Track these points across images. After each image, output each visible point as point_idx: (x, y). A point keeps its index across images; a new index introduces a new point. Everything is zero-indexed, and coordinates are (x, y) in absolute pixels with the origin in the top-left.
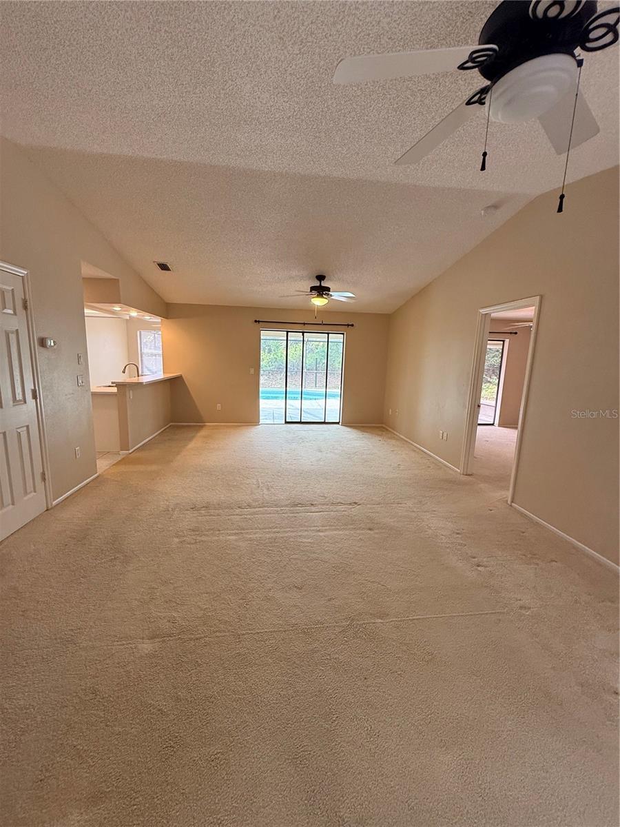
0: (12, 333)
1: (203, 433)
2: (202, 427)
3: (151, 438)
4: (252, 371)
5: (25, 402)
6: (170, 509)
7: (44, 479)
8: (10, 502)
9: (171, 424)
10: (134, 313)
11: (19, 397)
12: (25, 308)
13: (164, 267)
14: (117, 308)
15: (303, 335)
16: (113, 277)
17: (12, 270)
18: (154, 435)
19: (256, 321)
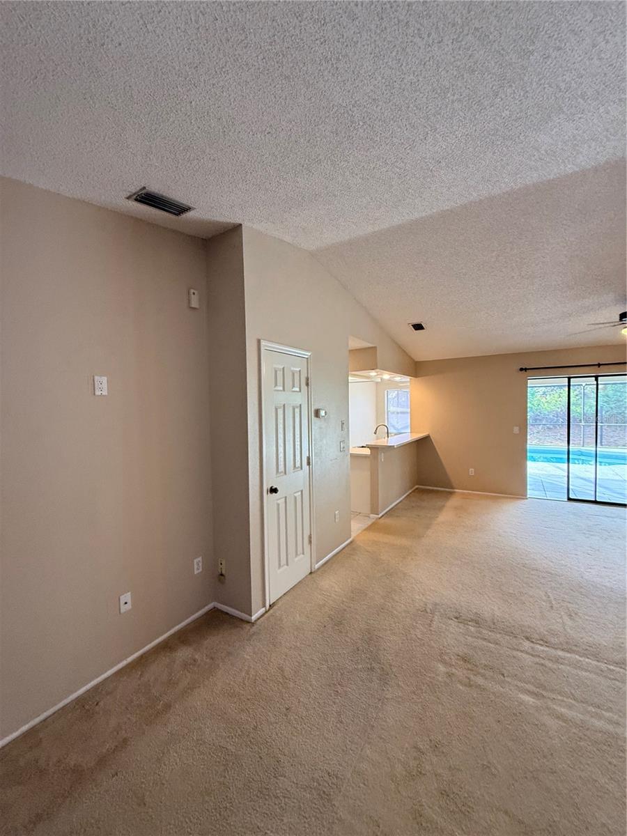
0: (297, 407)
1: (453, 502)
2: (451, 493)
3: (398, 501)
4: (516, 430)
5: (302, 469)
6: (428, 610)
7: (310, 542)
8: (285, 563)
9: (417, 486)
10: (386, 376)
11: (298, 464)
12: (307, 384)
13: (418, 327)
14: (373, 373)
15: (597, 380)
16: (371, 345)
17: (298, 353)
18: (401, 499)
19: (521, 369)
